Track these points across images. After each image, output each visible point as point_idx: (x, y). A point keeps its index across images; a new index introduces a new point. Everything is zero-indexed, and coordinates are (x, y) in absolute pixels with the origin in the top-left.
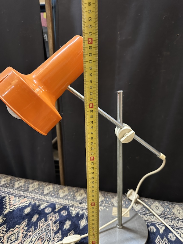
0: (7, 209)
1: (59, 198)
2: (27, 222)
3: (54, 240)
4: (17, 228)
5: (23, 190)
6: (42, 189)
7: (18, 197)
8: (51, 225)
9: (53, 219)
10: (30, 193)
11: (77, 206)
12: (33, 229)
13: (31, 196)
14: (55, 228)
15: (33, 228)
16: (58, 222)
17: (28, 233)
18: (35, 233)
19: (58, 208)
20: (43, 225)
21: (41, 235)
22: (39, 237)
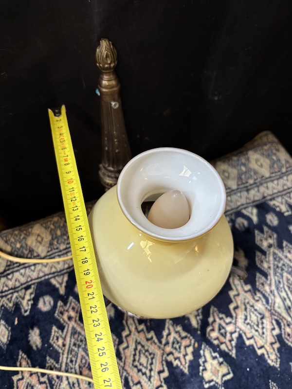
4: (20, 383)
12: (52, 361)
18: (64, 365)
19: (61, 284)
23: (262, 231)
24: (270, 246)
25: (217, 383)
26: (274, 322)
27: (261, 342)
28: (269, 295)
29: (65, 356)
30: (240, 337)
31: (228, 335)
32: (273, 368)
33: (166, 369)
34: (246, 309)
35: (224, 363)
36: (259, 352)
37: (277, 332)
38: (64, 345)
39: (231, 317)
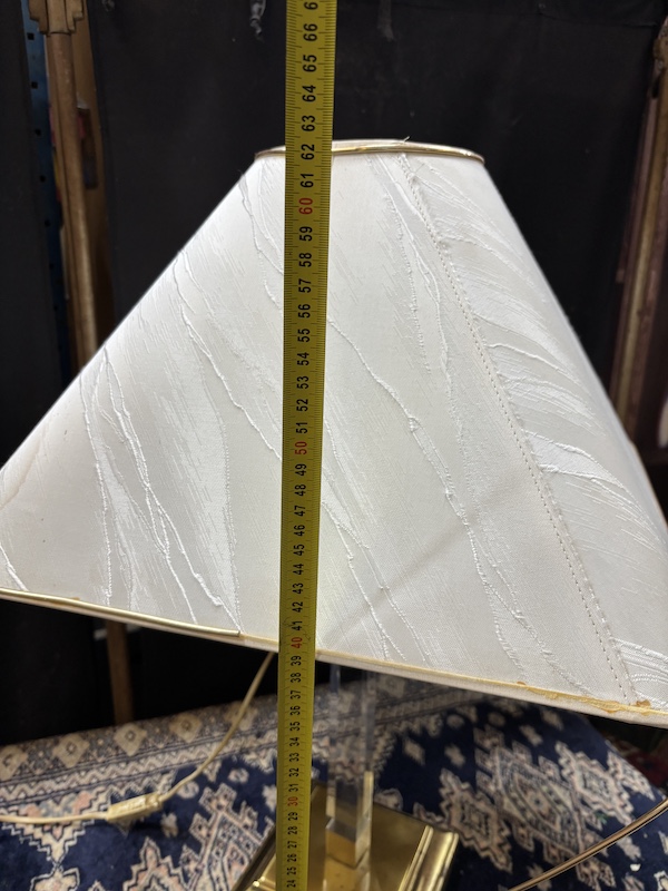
0: (48, 846)
1: (186, 747)
2: (153, 844)
4: (143, 873)
5: (44, 774)
6: (110, 745)
7: (50, 802)
8: (230, 819)
9: (223, 802)
10: (83, 773)
11: (255, 745)
12: (191, 851)
13: (94, 781)
14: (248, 821)
15: (187, 851)
16: (244, 803)
18: (206, 857)
19: (211, 771)
20: (210, 828)
21: (228, 854)
22: (225, 860)
23: (483, 729)
24: (494, 745)
26: (502, 822)
27: (484, 844)
28: (495, 795)
29: (210, 846)
32: (504, 873)
34: (463, 808)
36: (483, 854)
37: (506, 832)
38: (209, 835)
39: (443, 815)
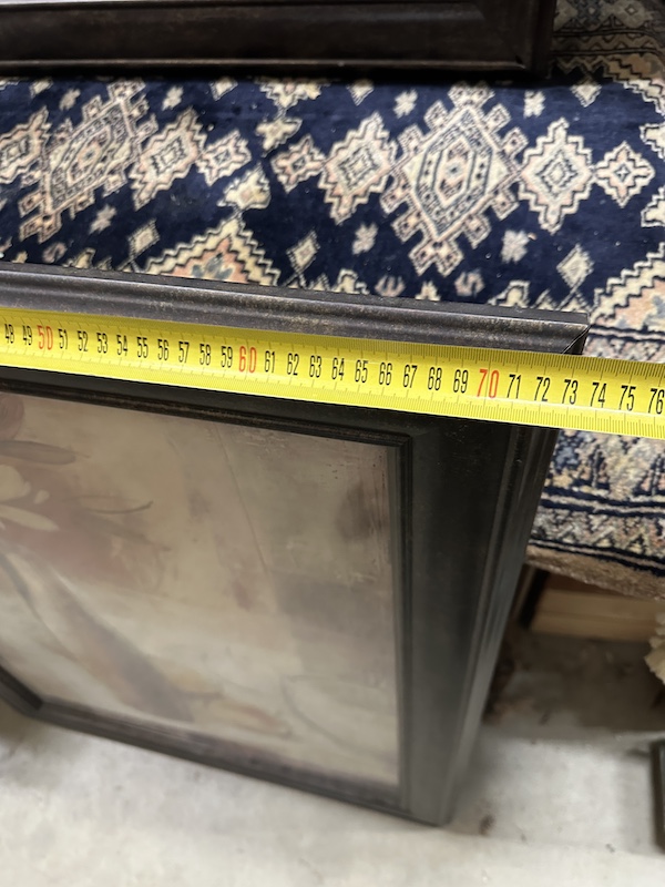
2: (47, 112)
3: (136, 138)
8: (123, 108)
9: (128, 92)
12: (70, 124)
14: (136, 113)
15: (68, 122)
16: (144, 96)
17: (55, 135)
18: (78, 132)
20: (100, 111)
21: (98, 133)
22: (91, 138)
24: (469, 103)
25: (237, 207)
26: (385, 179)
27: (340, 190)
28: (409, 151)
29: (87, 125)
30: (317, 178)
31: (301, 171)
32: (331, 221)
33: (187, 171)
35: (268, 193)
36: (328, 199)
37: (379, 189)
